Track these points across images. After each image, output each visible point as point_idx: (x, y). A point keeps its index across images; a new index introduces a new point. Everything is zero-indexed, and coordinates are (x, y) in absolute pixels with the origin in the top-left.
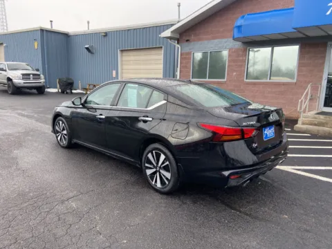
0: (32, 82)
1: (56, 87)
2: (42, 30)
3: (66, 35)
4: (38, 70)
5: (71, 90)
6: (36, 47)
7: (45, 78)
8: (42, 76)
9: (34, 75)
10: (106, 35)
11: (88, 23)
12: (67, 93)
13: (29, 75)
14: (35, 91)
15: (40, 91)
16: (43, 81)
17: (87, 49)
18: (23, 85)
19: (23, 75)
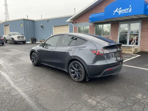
0: (21, 39)
1: (30, 41)
2: (24, 20)
3: (33, 21)
4: (23, 35)
5: (36, 42)
6: (22, 26)
7: (26, 38)
8: (25, 37)
9: (22, 37)
10: (48, 21)
11: (42, 16)
12: (34, 43)
13: (20, 37)
14: (22, 43)
15: (24, 43)
16: (25, 39)
17: (41, 26)
18: (17, 40)
19: (18, 37)
